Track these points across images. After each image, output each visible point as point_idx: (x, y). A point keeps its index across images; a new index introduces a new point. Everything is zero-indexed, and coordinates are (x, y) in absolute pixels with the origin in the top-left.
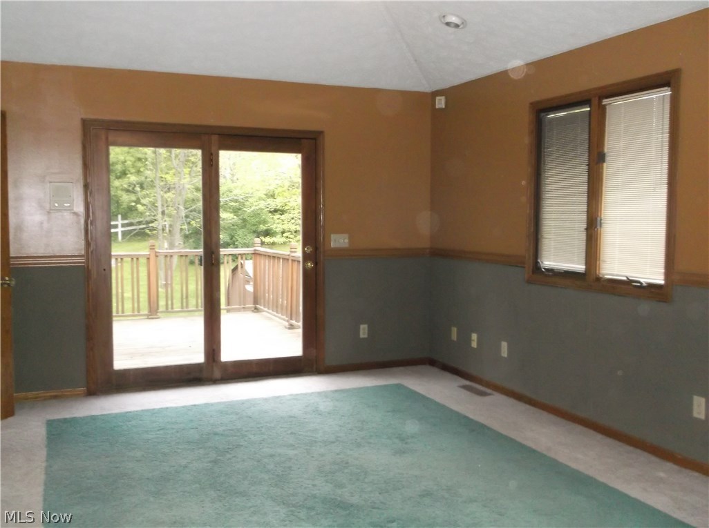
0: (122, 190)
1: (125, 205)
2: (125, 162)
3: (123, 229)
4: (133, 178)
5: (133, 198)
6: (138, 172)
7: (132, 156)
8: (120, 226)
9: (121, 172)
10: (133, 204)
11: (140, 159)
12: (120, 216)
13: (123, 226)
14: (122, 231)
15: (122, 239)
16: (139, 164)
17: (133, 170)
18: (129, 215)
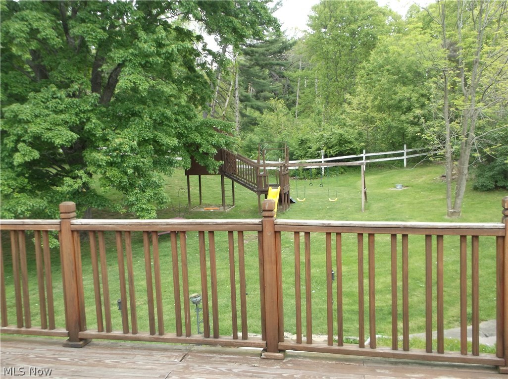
0: (407, 123)
1: (409, 136)
2: (411, 98)
3: (408, 157)
4: (418, 112)
5: (417, 129)
6: (422, 106)
7: (417, 92)
8: (405, 154)
9: (406, 108)
10: (419, 134)
11: (423, 95)
12: (405, 146)
13: (408, 154)
14: (407, 158)
15: (407, 165)
16: (423, 100)
17: (417, 105)
18: (413, 144)
